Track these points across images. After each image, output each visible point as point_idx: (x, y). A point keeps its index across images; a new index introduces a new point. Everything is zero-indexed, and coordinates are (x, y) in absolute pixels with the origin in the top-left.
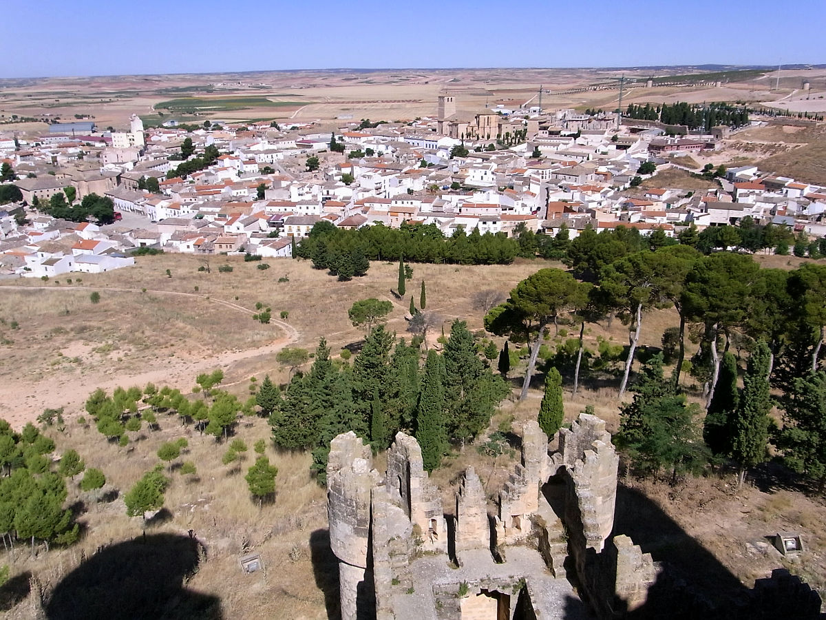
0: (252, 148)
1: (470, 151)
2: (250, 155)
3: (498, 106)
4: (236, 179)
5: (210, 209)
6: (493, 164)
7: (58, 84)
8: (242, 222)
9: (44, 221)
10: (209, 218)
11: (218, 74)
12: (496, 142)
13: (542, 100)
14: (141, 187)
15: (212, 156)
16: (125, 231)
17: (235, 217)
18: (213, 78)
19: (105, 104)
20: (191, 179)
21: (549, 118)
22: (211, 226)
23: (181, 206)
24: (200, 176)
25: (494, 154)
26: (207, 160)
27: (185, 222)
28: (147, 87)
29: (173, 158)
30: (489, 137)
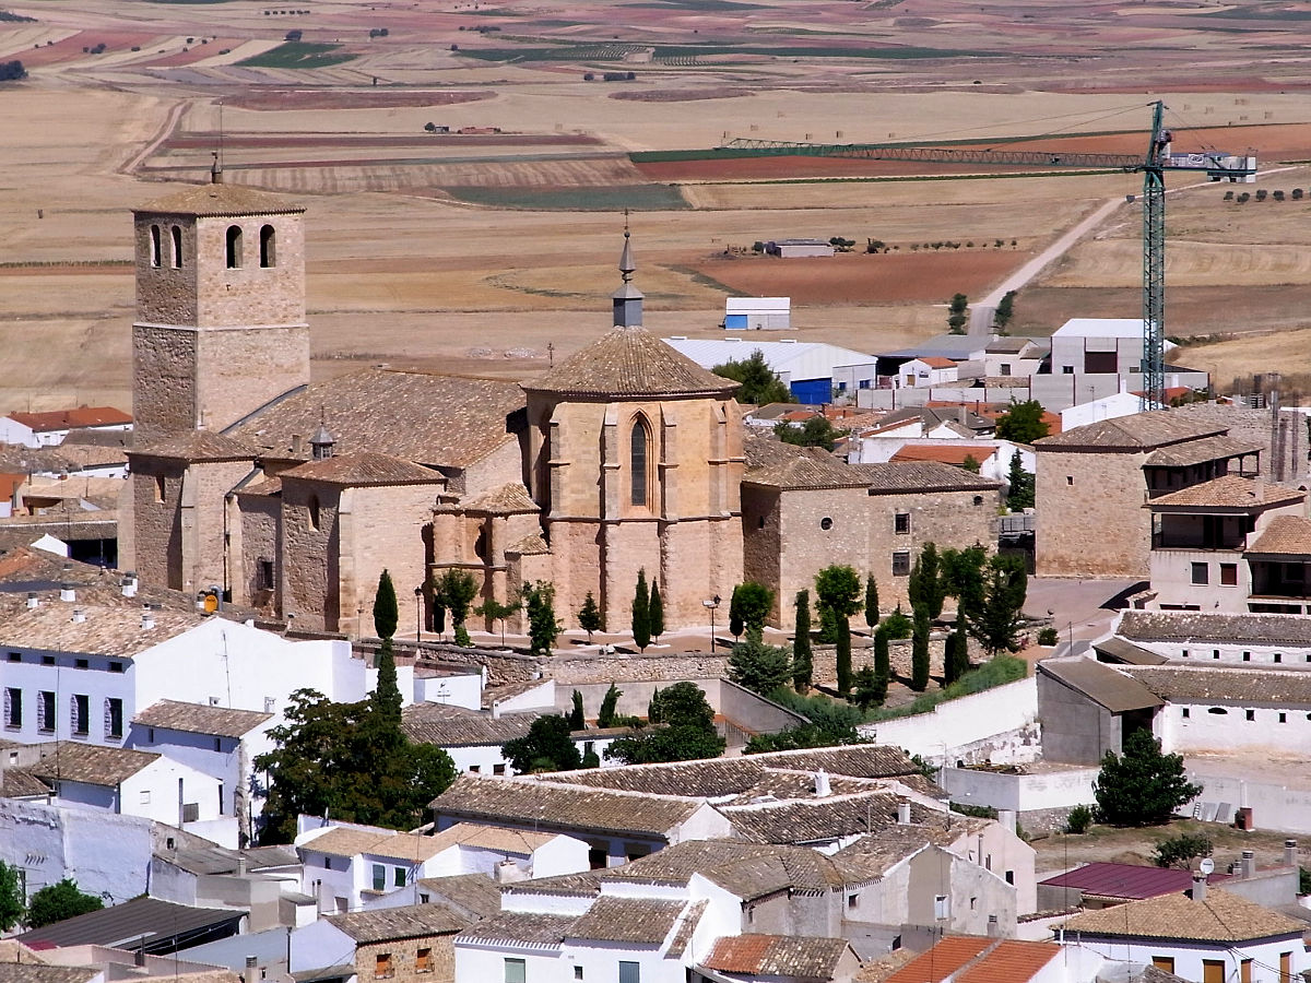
1: (461, 758)
3: (735, 305)
6: (699, 888)
12: (722, 666)
13: (1174, 247)
21: (1248, 426)
25: (709, 786)
30: (649, 618)
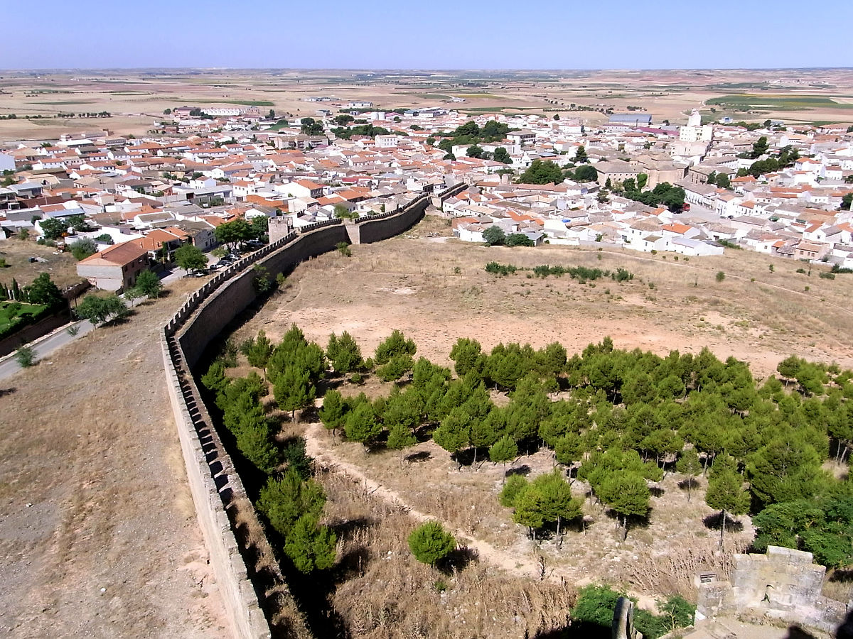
0: (838, 154)
2: (834, 161)
4: (815, 185)
5: (786, 213)
7: (611, 76)
8: (824, 230)
9: (622, 202)
10: (787, 222)
11: (775, 70)
14: (709, 182)
15: (788, 158)
16: (700, 222)
17: (816, 225)
18: (768, 74)
19: (656, 98)
20: (764, 179)
22: (786, 230)
23: (755, 206)
24: (775, 177)
26: (784, 162)
27: (762, 223)
28: (697, 82)
29: (742, 156)
